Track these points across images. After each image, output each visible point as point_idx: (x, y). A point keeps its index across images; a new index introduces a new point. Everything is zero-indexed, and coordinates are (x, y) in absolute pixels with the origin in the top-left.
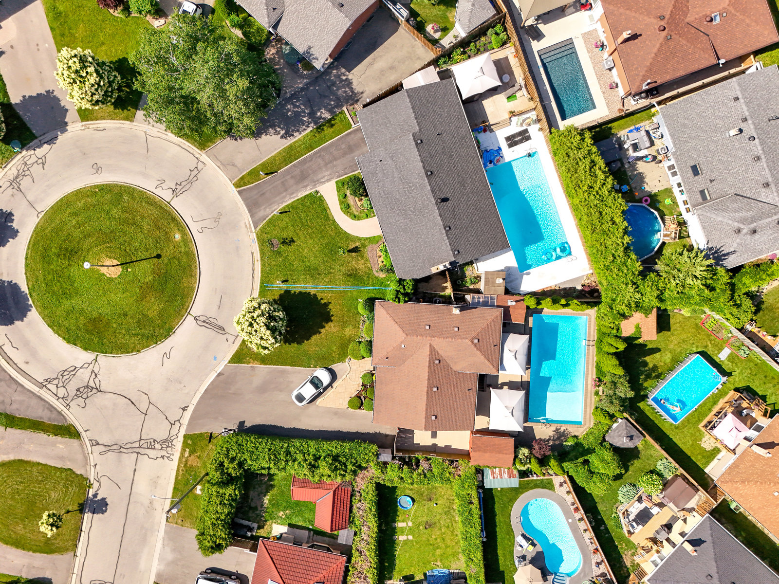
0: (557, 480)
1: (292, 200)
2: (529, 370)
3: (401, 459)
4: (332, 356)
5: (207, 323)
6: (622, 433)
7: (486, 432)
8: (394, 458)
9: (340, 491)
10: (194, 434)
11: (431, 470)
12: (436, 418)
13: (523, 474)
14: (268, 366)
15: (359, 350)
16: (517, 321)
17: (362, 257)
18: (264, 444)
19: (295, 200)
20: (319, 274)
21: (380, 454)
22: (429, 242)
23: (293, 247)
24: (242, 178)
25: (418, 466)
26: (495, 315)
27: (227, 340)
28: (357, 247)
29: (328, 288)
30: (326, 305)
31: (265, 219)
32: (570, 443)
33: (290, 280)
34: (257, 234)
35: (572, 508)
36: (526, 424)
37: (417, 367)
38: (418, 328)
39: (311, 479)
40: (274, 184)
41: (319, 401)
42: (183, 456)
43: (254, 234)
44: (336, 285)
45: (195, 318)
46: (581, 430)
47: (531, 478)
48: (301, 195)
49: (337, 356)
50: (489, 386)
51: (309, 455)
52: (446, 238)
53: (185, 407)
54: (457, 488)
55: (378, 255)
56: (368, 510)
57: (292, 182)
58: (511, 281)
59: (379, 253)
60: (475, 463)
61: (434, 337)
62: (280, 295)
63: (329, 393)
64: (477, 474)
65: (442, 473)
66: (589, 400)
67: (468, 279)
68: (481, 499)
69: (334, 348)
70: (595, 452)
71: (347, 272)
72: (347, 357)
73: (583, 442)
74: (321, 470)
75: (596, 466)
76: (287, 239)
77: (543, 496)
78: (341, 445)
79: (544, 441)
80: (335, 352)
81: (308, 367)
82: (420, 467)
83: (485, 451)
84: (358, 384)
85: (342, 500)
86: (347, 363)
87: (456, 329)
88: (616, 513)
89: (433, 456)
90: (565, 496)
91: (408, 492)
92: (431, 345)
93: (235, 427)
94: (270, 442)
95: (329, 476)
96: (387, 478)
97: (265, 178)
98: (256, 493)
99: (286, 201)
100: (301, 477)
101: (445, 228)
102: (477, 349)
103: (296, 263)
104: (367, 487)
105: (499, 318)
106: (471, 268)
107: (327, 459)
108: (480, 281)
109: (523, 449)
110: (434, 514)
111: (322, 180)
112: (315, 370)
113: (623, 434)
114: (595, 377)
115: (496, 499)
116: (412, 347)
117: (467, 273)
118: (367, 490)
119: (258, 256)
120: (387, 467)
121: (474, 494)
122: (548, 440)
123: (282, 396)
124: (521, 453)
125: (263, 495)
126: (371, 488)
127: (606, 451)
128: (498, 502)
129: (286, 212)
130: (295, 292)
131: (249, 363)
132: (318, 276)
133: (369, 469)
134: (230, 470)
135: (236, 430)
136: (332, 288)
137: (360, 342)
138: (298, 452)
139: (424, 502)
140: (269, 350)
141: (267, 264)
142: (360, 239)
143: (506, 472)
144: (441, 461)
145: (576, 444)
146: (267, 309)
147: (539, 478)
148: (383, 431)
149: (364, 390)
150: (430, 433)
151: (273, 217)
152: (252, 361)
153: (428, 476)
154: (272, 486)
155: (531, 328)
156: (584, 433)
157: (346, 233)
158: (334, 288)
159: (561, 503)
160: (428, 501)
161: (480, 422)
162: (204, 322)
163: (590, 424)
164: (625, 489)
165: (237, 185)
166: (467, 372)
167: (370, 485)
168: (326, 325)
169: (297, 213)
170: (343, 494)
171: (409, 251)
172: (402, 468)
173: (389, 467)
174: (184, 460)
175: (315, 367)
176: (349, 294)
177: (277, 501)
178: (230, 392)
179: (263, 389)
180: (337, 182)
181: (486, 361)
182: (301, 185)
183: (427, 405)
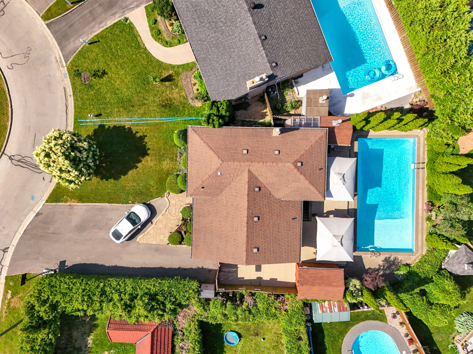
0: (389, 311)
1: (101, 30)
2: (356, 197)
3: (226, 295)
4: (150, 192)
5: (22, 162)
6: (462, 260)
7: (313, 263)
8: (216, 294)
9: (159, 332)
10: (16, 275)
11: (256, 306)
12: (258, 250)
13: (353, 306)
14: (85, 204)
15: (177, 183)
16: (343, 143)
17: (176, 86)
18: (78, 285)
19: (104, 29)
20: (133, 106)
21: (202, 291)
22: (243, 55)
23: (105, 78)
24: (49, 10)
25: (242, 302)
26: (319, 136)
27: (43, 178)
28: (170, 76)
29: (143, 120)
30: (142, 138)
31: (75, 52)
32: (402, 272)
33: (103, 114)
34: (68, 69)
35: (406, 339)
36: (354, 254)
37: (235, 196)
38: (234, 153)
39: (128, 320)
40: (83, 14)
41: (140, 238)
42: (5, 298)
43: (66, 68)
44: (151, 117)
45: (10, 158)
46: (413, 258)
47: (361, 310)
48: (110, 23)
49: (156, 190)
50: (314, 215)
51: (125, 294)
52: (262, 48)
53: (6, 249)
54: (284, 324)
55: (192, 82)
56: (192, 349)
57: (100, 10)
58: (334, 104)
59: (194, 81)
60: (302, 298)
61: (252, 162)
62: (95, 131)
63: (149, 230)
64: (305, 307)
65: (268, 309)
66: (420, 226)
67: (288, 104)
68: (310, 333)
69: (152, 183)
70: (433, 282)
71: (161, 102)
72: (166, 191)
73: (417, 271)
74: (137, 311)
75: (436, 296)
76: (99, 71)
77: (375, 328)
78: (160, 283)
79: (375, 270)
80: (153, 187)
81: (126, 203)
82: (244, 303)
83: (313, 284)
84: (179, 219)
85: (163, 341)
86: (166, 198)
87: (277, 152)
88: (453, 343)
89: (258, 292)
90: (399, 327)
91: (234, 327)
92: (249, 171)
93: (56, 267)
94: (84, 282)
95: (147, 317)
96: (210, 315)
97: (72, 8)
98: (80, 333)
99: (96, 31)
100: (117, 319)
101: (260, 37)
102: (301, 173)
103: (109, 95)
104: (190, 326)
105: (324, 139)
106: (291, 93)
107: (144, 298)
108: (301, 105)
109: (353, 280)
110: (262, 349)
111: (131, 6)
112: (133, 206)
113: (464, 261)
114: (426, 200)
115: (326, 333)
116: (230, 174)
117: (288, 98)
118: (190, 329)
119: (70, 91)
120: (209, 304)
121: (303, 329)
122: (378, 270)
123: (101, 234)
124: (351, 285)
125: (87, 335)
126: (194, 326)
127: (447, 280)
128: (328, 335)
129: (96, 42)
130: (109, 127)
131: (66, 201)
132: (132, 108)
133: (191, 306)
134: (41, 314)
135: (57, 270)
136: (147, 120)
137: (178, 175)
138: (113, 291)
139: (251, 337)
140: (75, 184)
141: (79, 99)
142: (173, 67)
143: (336, 305)
144: (266, 295)
145: (409, 272)
146: (69, 139)
147: (369, 309)
148: (206, 266)
149: (184, 224)
150: (254, 267)
151: (82, 48)
152: (69, 200)
153: (253, 311)
154: (96, 326)
155: (356, 153)
156: (417, 261)
157: (158, 61)
158: (149, 120)
159: (394, 335)
160: (255, 336)
161: (307, 253)
162: (19, 161)
163: (422, 251)
164: (463, 319)
165: (45, 18)
166: (290, 199)
167: (192, 324)
168: (142, 159)
169: (106, 43)
170: (163, 334)
171: (222, 69)
172: (225, 304)
173: (211, 303)
174: (7, 302)
175: (133, 203)
176: (165, 126)
177: (100, 341)
178: (49, 231)
179: (82, 228)
180: (146, 7)
181: (311, 187)
182: (110, 13)
183: (247, 236)
